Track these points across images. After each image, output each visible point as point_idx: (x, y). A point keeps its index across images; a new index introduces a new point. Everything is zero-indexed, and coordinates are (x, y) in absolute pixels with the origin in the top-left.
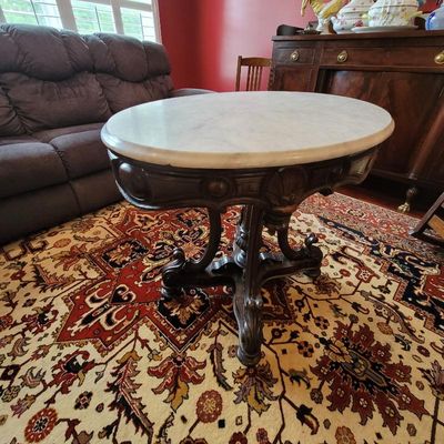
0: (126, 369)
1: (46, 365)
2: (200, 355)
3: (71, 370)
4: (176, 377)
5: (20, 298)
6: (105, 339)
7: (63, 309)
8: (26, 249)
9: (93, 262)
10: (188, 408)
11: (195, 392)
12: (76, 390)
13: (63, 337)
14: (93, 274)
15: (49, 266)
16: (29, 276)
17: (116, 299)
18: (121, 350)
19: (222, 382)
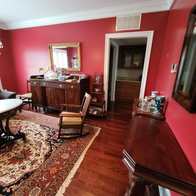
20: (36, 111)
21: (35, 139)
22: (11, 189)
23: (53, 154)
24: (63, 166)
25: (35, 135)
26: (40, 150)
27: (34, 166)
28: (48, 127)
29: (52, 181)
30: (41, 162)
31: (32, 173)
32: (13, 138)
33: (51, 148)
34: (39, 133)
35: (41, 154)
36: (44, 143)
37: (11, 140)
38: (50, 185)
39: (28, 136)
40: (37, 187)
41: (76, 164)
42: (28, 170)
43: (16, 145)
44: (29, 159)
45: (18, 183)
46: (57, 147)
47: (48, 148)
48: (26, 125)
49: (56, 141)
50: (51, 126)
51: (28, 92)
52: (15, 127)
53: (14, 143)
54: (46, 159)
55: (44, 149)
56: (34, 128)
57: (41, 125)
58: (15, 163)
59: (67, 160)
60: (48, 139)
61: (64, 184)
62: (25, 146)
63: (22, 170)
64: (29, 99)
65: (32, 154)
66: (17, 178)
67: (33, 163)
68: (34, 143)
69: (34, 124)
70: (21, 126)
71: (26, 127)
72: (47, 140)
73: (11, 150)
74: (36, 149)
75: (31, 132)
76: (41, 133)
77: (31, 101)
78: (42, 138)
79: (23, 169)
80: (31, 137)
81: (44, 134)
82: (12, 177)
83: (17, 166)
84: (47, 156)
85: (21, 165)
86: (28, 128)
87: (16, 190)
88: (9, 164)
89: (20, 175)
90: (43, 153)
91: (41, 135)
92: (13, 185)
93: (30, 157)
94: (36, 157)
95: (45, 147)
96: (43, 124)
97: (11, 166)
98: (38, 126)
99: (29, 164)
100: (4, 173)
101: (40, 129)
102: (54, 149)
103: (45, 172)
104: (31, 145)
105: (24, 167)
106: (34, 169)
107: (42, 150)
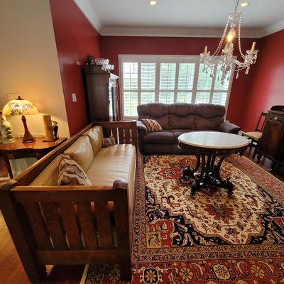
0: (168, 183)
1: (154, 176)
2: (182, 188)
3: (158, 178)
4: (175, 188)
5: (153, 164)
6: (165, 177)
8: (158, 157)
9: (170, 165)
10: (175, 193)
11: (177, 192)
12: (158, 181)
13: (158, 174)
14: (169, 167)
15: (161, 162)
16: (156, 162)
17: (171, 173)
18: (168, 180)
19: (184, 194)
20: (257, 163)
21: (244, 202)
22: (199, 238)
23: (266, 247)
25: (246, 196)
26: (246, 221)
27: (231, 237)
28: (271, 198)
30: (242, 241)
31: (226, 243)
32: (219, 183)
33: (266, 233)
34: (252, 197)
35: (245, 229)
36: (255, 216)
37: (215, 183)
39: (236, 191)
40: (226, 268)
42: (222, 233)
43: (218, 193)
44: (226, 222)
45: (207, 239)
46: (276, 240)
47: (259, 228)
48: (237, 175)
49: (278, 228)
50: (276, 198)
51: (257, 130)
52: (223, 171)
53: (217, 190)
54: (251, 243)
55: (252, 225)
56: (247, 185)
57: (259, 187)
58: (210, 214)
60: (266, 216)
62: (228, 202)
63: (215, 229)
64: (254, 141)
65: (233, 218)
66: (208, 233)
67: (231, 231)
68: (240, 206)
69: (249, 179)
70: (230, 173)
72: (262, 216)
73: (211, 195)
74: (241, 217)
75: (240, 188)
76: (256, 198)
78: (255, 207)
80: (239, 194)
81: (260, 204)
82: (204, 227)
83: (212, 218)
84: (254, 240)
85: (216, 221)
86: (239, 181)
87: (203, 245)
88: (206, 210)
89: (212, 233)
90: (249, 230)
91: (255, 202)
92: (203, 236)
93: (230, 221)
94: (238, 228)
95: (255, 223)
96: (263, 187)
97: (206, 214)
98: (254, 186)
99: (226, 229)
100: (199, 215)
101: (255, 191)
102: (270, 240)
103: (244, 260)
104: (235, 205)
105: (218, 228)
106: (230, 240)
107: (249, 224)
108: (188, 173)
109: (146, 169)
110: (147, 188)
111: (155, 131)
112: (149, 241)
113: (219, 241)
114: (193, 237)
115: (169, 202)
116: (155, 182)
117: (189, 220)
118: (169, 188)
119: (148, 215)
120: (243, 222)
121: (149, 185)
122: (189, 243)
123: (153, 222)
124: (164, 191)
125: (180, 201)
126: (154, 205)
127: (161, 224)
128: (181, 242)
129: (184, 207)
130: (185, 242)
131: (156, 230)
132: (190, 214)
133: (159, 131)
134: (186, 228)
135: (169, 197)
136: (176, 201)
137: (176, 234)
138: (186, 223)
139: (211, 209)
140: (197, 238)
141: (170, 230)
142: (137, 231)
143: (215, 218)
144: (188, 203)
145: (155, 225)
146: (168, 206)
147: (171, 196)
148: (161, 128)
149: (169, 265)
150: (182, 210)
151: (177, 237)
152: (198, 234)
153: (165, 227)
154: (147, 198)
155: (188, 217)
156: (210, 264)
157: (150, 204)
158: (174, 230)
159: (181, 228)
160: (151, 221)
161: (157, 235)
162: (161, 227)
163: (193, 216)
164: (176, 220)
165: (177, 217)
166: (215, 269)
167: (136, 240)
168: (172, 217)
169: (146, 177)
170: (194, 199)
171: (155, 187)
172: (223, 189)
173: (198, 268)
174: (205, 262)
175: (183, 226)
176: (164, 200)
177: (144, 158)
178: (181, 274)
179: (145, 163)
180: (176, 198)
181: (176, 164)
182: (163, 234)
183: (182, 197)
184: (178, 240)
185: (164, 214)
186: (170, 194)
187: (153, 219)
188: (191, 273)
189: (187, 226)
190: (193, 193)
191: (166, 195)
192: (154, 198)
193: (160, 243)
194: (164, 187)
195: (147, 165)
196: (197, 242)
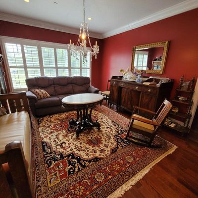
0: (59, 134)
1: (48, 132)
2: (70, 135)
3: (51, 133)
4: (66, 136)
5: (47, 123)
6: (57, 130)
7: (53, 126)
8: (49, 117)
10: (65, 139)
11: (67, 138)
12: (51, 135)
13: (51, 129)
14: (59, 122)
15: (52, 120)
16: (49, 121)
17: (61, 126)
18: (59, 132)
19: (72, 138)
20: (110, 108)
21: (106, 132)
22: (85, 163)
23: (119, 152)
24: (126, 168)
25: (107, 128)
26: (108, 142)
27: (102, 154)
28: (118, 125)
29: (114, 176)
30: (108, 153)
31: (100, 159)
33: (118, 145)
34: (110, 128)
35: (109, 147)
36: (112, 138)
37: (90, 125)
38: (112, 178)
40: (102, 174)
41: (139, 173)
42: (97, 154)
43: (92, 131)
44: (99, 146)
45: (90, 161)
46: (122, 146)
47: (115, 144)
48: (101, 117)
49: (123, 140)
50: (120, 125)
51: (108, 90)
52: (94, 116)
53: (92, 129)
54: (112, 153)
55: (112, 143)
56: (107, 121)
57: (112, 121)
58: (90, 145)
59: (131, 164)
60: (117, 136)
61: (124, 186)
62: (98, 135)
64: (107, 96)
65: (102, 143)
66: (90, 157)
67: (102, 151)
68: (105, 135)
69: (107, 118)
70: (98, 117)
71: (102, 119)
72: (115, 136)
73: (89, 134)
74: (106, 141)
75: (104, 124)
76: (112, 128)
77: (108, 97)
78: (112, 133)
79: (94, 152)
80: (103, 128)
81: (114, 130)
82: (87, 154)
83: (91, 148)
84: (113, 151)
85: (94, 148)
86: (103, 120)
87: (88, 166)
88: (87, 144)
89: (92, 156)
90: (111, 147)
91: (111, 130)
92: (86, 161)
93: (101, 145)
94: (105, 148)
95: (113, 142)
96: (114, 121)
97: (87, 146)
98: (110, 121)
99: (99, 151)
100: (83, 148)
101: (111, 124)
102: (120, 148)
103: (110, 164)
104: (103, 135)
105: (95, 152)
106: (102, 156)
107: (110, 143)
108: (73, 123)
109: (40, 129)
110: (43, 143)
111: (44, 98)
112: (50, 182)
113: (96, 159)
114: (81, 164)
115: (62, 147)
116: (49, 136)
117: (77, 154)
118: (61, 137)
119: (46, 163)
120: (107, 143)
121: (45, 140)
122: (79, 169)
123: (52, 166)
124: (57, 141)
125: (70, 144)
126: (51, 153)
127: (57, 165)
128: (74, 171)
129: (73, 147)
130: (77, 169)
131: (55, 171)
132: (77, 150)
133: (48, 97)
134: (76, 160)
135: (62, 144)
136: (67, 145)
137: (70, 167)
138: (76, 156)
139: (90, 142)
140: (83, 164)
141: (65, 166)
142: (38, 179)
143: (93, 147)
144: (75, 143)
145: (53, 168)
146: (61, 150)
147: (63, 143)
148: (49, 95)
149: (67, 191)
150: (72, 149)
151: (71, 168)
152: (84, 161)
153: (61, 166)
154: (44, 150)
155: (76, 152)
156: (93, 176)
157: (47, 153)
158: (68, 165)
159: (72, 161)
160: (49, 166)
161: (55, 175)
162: (58, 167)
163: (79, 151)
164: (68, 158)
165: (69, 156)
166: (96, 177)
167: (39, 186)
168: (65, 157)
169: (41, 134)
170: (79, 139)
171: (50, 139)
172: (95, 128)
173: (87, 182)
174: (90, 176)
175: (73, 160)
176: (59, 147)
177: (38, 121)
178: (76, 192)
179: (39, 124)
180: (67, 142)
181: (64, 119)
182: (60, 172)
183: (71, 141)
184: (72, 170)
185: (59, 157)
186: (62, 141)
187: (51, 164)
188: (83, 188)
189: (76, 158)
190: (78, 136)
191: (59, 143)
192: (50, 148)
193: (59, 179)
194: (57, 137)
195: (41, 125)
196: (84, 166)
